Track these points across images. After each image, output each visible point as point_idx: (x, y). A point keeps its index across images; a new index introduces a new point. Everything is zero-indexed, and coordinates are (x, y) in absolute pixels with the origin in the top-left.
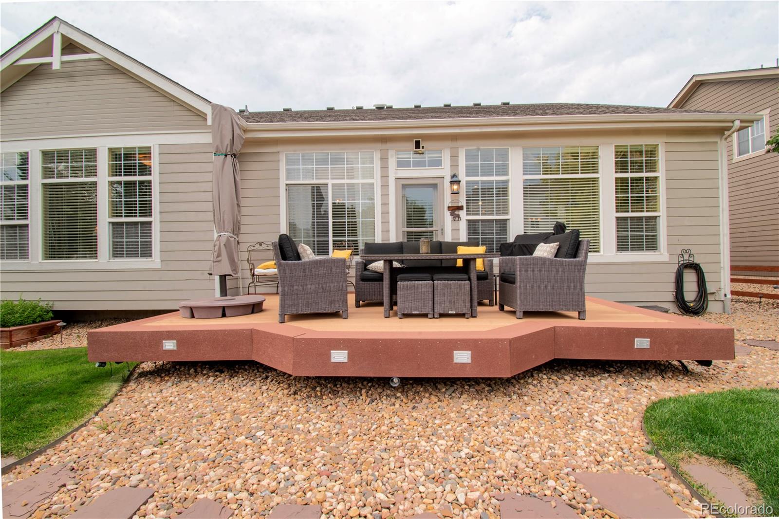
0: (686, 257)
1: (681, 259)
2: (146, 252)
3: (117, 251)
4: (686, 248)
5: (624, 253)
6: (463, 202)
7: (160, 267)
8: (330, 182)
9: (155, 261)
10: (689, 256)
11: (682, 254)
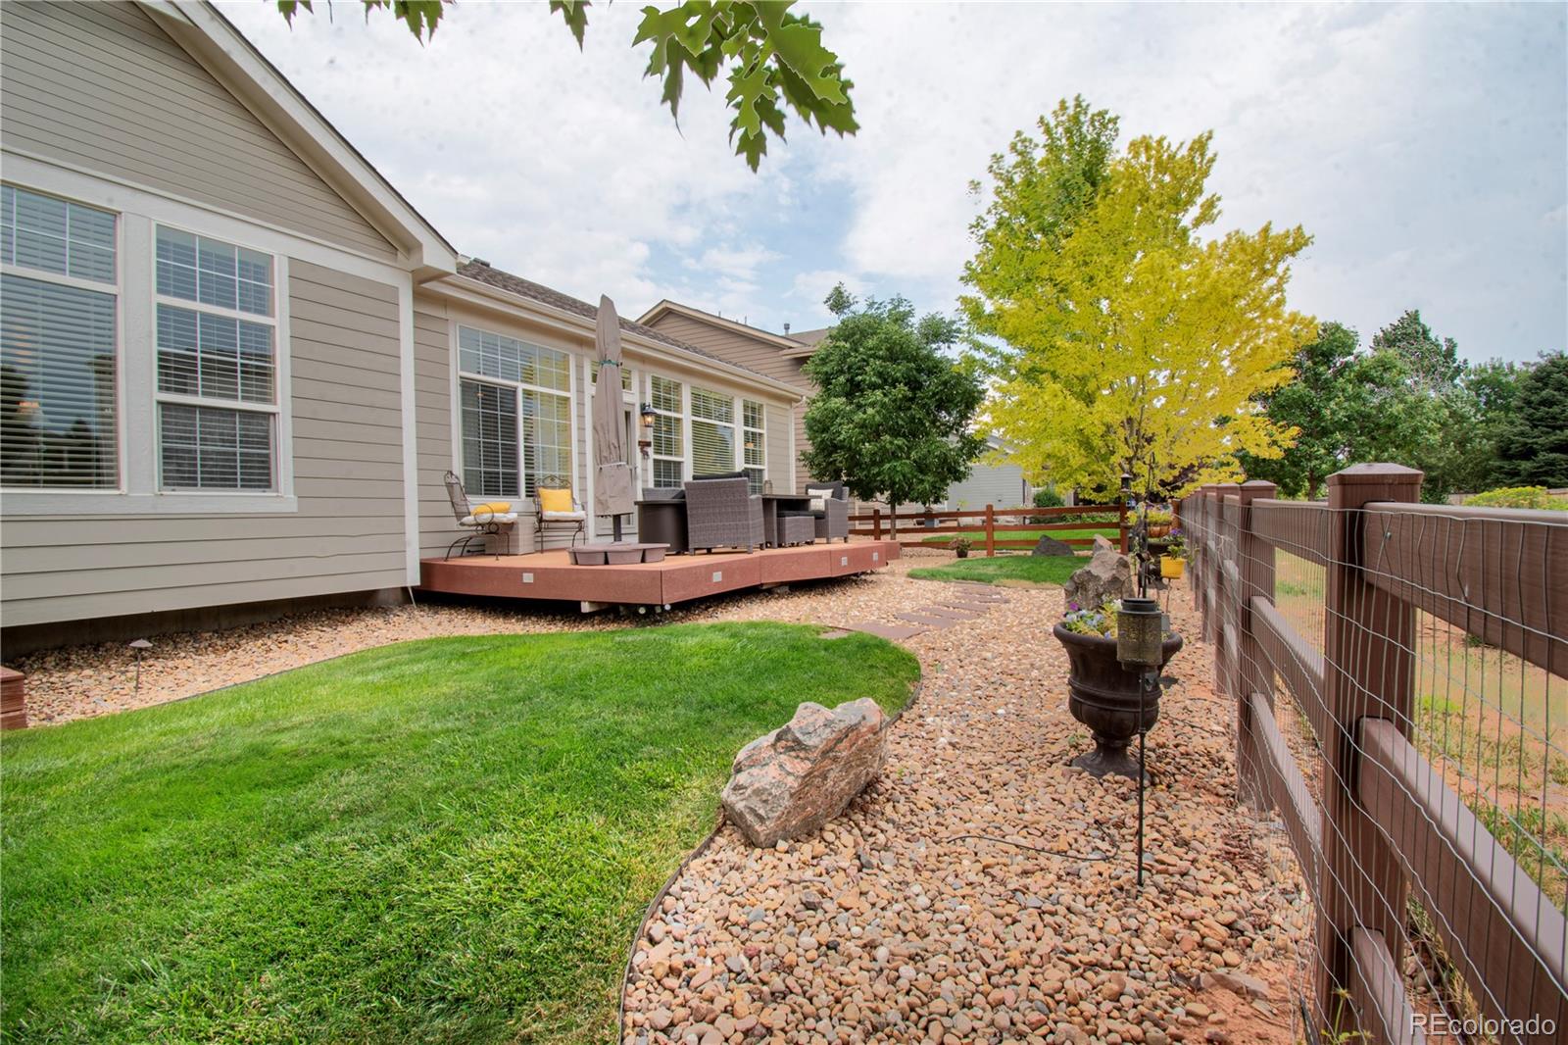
2: (259, 474)
3: (179, 469)
6: (651, 437)
7: (295, 510)
8: (521, 386)
9: (284, 495)
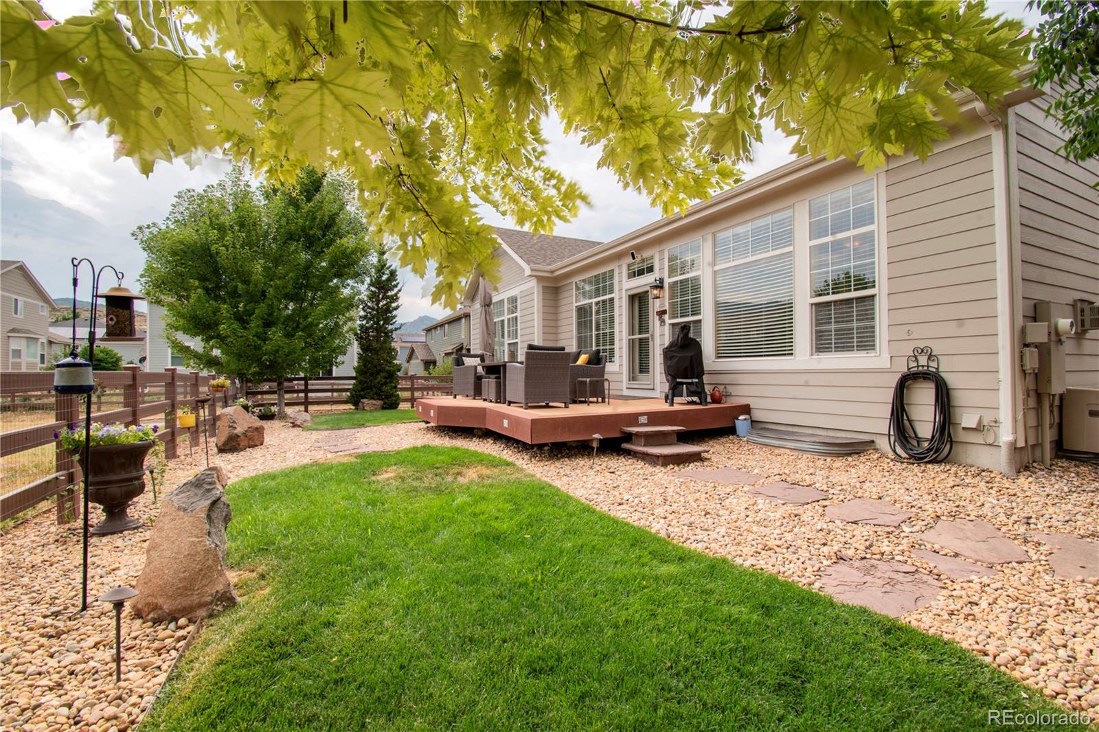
0: (923, 360)
1: (912, 364)
4: (922, 345)
5: (824, 356)
6: (667, 307)
10: (929, 358)
11: (916, 357)
